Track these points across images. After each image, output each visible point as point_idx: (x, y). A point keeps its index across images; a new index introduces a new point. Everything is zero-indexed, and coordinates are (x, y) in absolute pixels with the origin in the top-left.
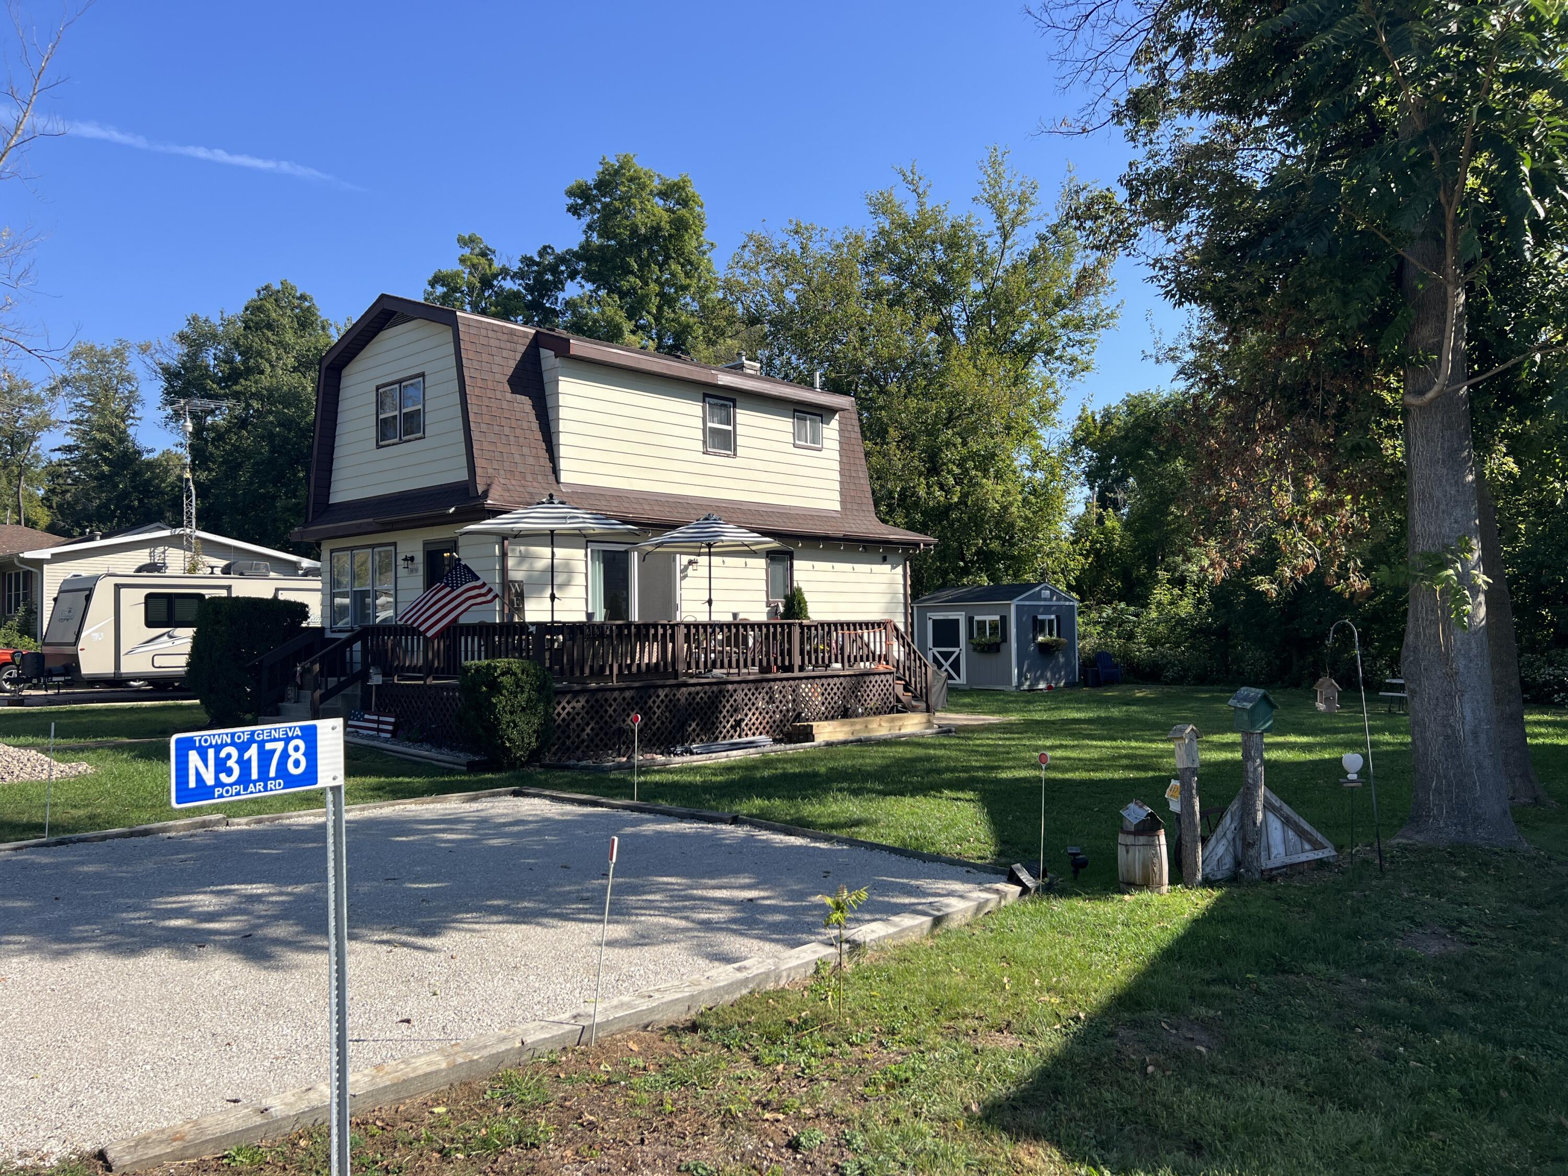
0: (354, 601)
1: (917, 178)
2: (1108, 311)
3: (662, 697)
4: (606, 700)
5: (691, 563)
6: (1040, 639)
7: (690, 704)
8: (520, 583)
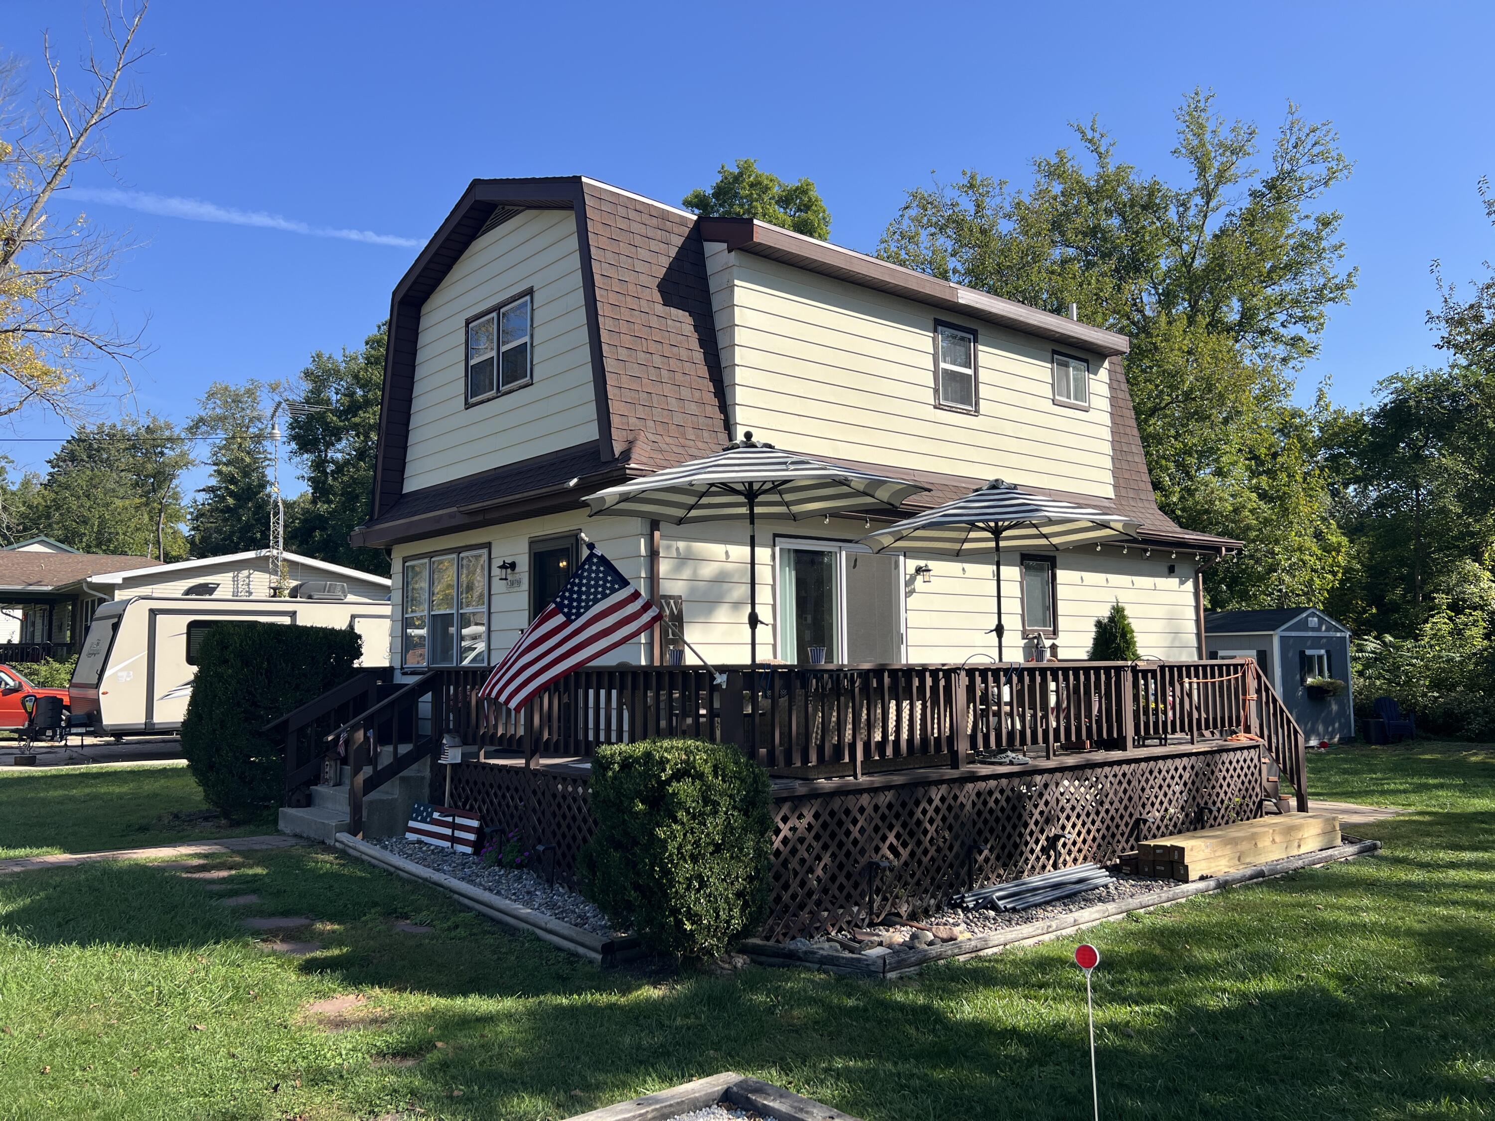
0: (433, 631)
1: (1097, 135)
2: (1337, 281)
3: (937, 802)
4: (847, 812)
5: (919, 570)
6: (1309, 680)
7: (979, 813)
8: (678, 599)
